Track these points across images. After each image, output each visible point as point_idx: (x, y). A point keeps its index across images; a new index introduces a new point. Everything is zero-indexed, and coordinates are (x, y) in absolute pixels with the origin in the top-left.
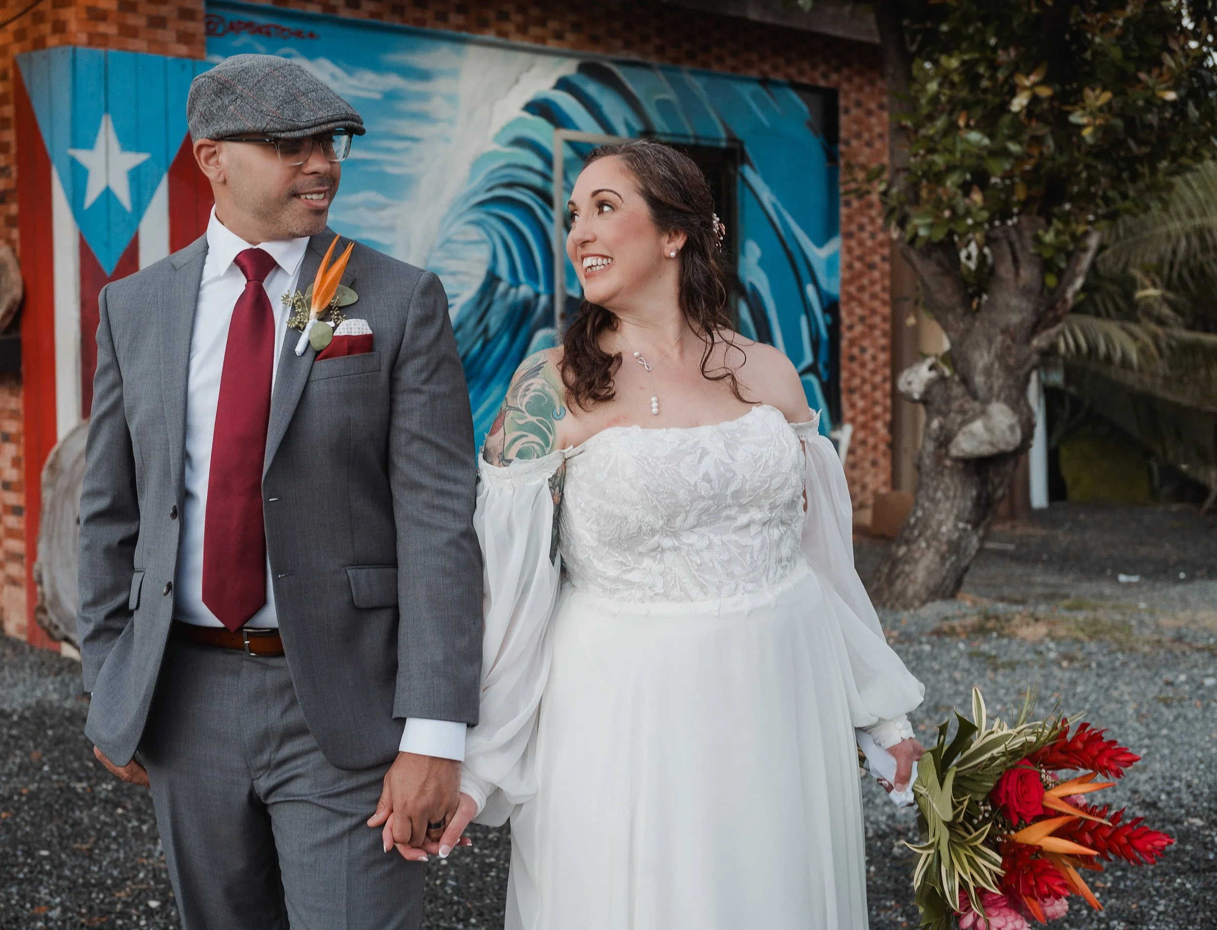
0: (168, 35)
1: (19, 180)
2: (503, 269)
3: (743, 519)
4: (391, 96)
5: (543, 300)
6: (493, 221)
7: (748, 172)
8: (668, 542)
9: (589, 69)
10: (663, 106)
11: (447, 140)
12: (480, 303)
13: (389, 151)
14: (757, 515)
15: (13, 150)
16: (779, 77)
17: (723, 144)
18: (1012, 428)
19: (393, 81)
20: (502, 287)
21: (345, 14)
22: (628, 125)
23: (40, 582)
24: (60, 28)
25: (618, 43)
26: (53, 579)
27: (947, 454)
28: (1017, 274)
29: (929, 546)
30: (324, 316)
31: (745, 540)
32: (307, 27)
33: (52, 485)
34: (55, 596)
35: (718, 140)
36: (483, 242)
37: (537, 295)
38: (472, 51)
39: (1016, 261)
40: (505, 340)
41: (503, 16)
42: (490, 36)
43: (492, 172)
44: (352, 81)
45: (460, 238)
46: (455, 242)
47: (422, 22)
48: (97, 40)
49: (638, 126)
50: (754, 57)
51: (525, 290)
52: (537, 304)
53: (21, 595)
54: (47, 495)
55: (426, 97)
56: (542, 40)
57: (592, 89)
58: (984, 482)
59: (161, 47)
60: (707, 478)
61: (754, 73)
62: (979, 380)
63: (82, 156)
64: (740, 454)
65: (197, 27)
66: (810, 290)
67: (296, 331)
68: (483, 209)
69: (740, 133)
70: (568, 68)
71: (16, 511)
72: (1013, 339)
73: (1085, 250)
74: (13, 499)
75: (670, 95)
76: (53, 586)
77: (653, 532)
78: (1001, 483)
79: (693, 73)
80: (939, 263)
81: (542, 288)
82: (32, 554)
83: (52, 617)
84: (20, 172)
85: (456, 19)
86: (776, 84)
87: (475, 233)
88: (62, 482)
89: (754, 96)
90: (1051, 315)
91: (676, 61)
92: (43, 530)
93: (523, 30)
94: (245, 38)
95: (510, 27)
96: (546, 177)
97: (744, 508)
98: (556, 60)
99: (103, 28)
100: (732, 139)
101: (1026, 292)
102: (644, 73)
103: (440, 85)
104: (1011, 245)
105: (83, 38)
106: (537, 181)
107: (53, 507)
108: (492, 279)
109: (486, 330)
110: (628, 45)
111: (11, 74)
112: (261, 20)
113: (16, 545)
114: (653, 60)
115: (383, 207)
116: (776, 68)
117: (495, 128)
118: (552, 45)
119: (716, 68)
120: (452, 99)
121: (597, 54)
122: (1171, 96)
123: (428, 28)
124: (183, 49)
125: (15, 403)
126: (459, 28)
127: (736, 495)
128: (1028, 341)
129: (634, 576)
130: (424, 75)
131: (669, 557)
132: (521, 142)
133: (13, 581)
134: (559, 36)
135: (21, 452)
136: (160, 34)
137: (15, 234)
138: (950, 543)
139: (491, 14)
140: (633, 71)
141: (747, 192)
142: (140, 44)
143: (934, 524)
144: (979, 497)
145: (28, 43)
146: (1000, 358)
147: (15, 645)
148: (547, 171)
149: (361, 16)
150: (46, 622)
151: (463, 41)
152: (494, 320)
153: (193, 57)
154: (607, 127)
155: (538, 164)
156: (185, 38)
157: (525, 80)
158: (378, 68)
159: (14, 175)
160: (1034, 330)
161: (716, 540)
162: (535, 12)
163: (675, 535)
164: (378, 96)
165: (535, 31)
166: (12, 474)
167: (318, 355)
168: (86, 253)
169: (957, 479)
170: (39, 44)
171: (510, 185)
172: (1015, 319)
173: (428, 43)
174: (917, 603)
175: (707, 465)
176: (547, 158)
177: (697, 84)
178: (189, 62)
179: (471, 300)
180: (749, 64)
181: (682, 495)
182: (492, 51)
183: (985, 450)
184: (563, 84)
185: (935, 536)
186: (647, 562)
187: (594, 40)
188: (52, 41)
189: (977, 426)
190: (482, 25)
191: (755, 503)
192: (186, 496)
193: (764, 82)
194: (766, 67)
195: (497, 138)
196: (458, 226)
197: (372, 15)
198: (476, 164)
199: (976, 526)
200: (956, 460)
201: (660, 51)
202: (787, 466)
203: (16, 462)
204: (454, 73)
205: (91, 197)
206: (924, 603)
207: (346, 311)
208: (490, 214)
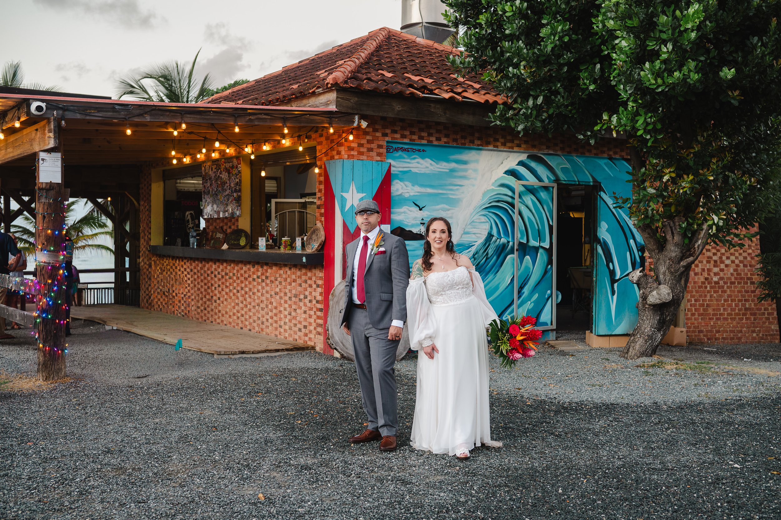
0: (374, 154)
1: (325, 201)
2: (495, 232)
3: (458, 288)
4: (452, 170)
5: (511, 244)
6: (491, 214)
7: (602, 194)
8: (443, 293)
9: (532, 157)
10: (564, 170)
11: (473, 185)
12: (485, 244)
13: (451, 190)
14: (460, 287)
15: (323, 192)
16: (617, 157)
17: (591, 184)
18: (668, 294)
19: (453, 165)
20: (494, 239)
21: (436, 143)
22: (548, 177)
23: (328, 330)
24: (339, 153)
25: (544, 147)
26: (332, 329)
27: (646, 303)
28: (673, 238)
29: (640, 337)
30: (377, 247)
31: (458, 291)
32: (421, 148)
33: (333, 300)
34: (332, 335)
35: (590, 182)
36: (487, 222)
37: (508, 242)
38: (484, 153)
39: (673, 233)
40: (495, 258)
41: (496, 140)
42: (491, 147)
43: (491, 196)
44: (438, 166)
45: (478, 221)
46: (476, 222)
47: (465, 144)
48: (350, 157)
49: (553, 178)
50: (605, 149)
51: (503, 240)
52: (508, 245)
53: (321, 338)
54: (331, 303)
55: (466, 170)
56: (512, 148)
57: (533, 164)
58: (662, 314)
59: (371, 158)
60: (449, 281)
61: (606, 155)
62: (661, 277)
63: (344, 195)
64: (456, 276)
65: (384, 151)
66: (632, 242)
67: (372, 250)
68: (487, 210)
69: (599, 179)
70: (523, 157)
71: (320, 310)
72: (673, 262)
73: (702, 230)
74: (320, 306)
75: (568, 166)
76: (332, 331)
77: (440, 291)
78: (669, 315)
79: (577, 156)
80: (649, 234)
81: (510, 240)
82: (326, 322)
83: (331, 341)
84: (325, 198)
85: (477, 142)
86: (616, 159)
87: (483, 219)
88: (336, 299)
89: (605, 164)
90: (688, 253)
91: (569, 153)
92: (329, 314)
93: (504, 144)
94: (400, 153)
95: (499, 144)
96: (513, 198)
97: (457, 285)
98: (518, 154)
99: (352, 153)
100: (595, 180)
101: (677, 245)
102: (556, 157)
103: (471, 166)
104: (671, 227)
105: (346, 156)
106: (509, 200)
107: (333, 307)
108: (490, 236)
109: (487, 254)
110: (548, 148)
111: (323, 167)
112: (406, 147)
113: (320, 322)
114: (559, 153)
115: (449, 210)
116: (615, 153)
117: (493, 180)
118: (516, 149)
119: (587, 154)
120: (475, 170)
121: (535, 152)
122: (712, 178)
123: (467, 146)
124: (379, 158)
125: (321, 274)
126: (478, 145)
127: (455, 283)
128: (679, 263)
129: (438, 300)
130: (465, 163)
131: (444, 296)
132: (503, 185)
133: (319, 334)
134: (519, 146)
135: (323, 291)
136: (371, 154)
137: (323, 219)
138: (648, 336)
139: (492, 139)
140: (551, 157)
141: (602, 201)
142: (364, 157)
143: (643, 328)
144: (660, 319)
145: (329, 158)
146: (668, 269)
147: (319, 353)
148: (513, 196)
149: (442, 143)
150: (329, 343)
151: (481, 149)
152: (491, 251)
153: (382, 161)
154: (540, 179)
155: (510, 193)
156: (379, 154)
157: (505, 162)
158: (448, 161)
159: (323, 200)
160: (682, 259)
161: (453, 292)
162: (509, 138)
163: (445, 291)
164: (448, 171)
165: (509, 144)
166: (319, 298)
167: (375, 254)
168: (345, 226)
169: (651, 312)
170: (332, 158)
171: (498, 201)
172: (674, 254)
173: (467, 151)
174: (636, 357)
175: (449, 278)
176: (513, 191)
177: (580, 161)
178: (380, 163)
179: (482, 243)
180: (603, 152)
181: (445, 284)
182: (492, 152)
183: (658, 301)
184: (521, 163)
185: (643, 333)
186: (440, 297)
187: (534, 146)
188: (336, 157)
189: (655, 293)
190: (488, 143)
191: (460, 284)
192: (353, 280)
193: (611, 159)
194: (611, 153)
195: (493, 184)
196: (477, 216)
197: (445, 143)
198: (484, 194)
199: (659, 330)
200: (650, 305)
201: (562, 149)
202: (465, 277)
203: (321, 294)
204: (477, 161)
205: (347, 208)
206: (639, 357)
207: (381, 246)
208: (489, 212)
